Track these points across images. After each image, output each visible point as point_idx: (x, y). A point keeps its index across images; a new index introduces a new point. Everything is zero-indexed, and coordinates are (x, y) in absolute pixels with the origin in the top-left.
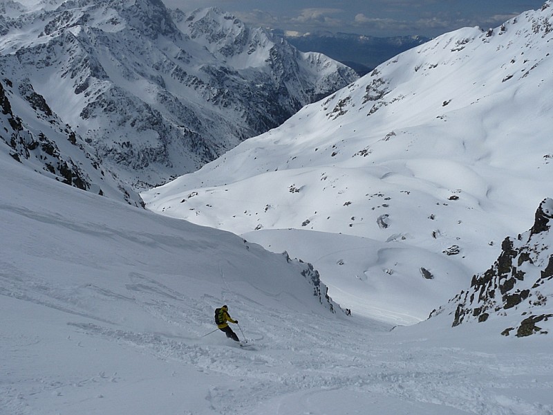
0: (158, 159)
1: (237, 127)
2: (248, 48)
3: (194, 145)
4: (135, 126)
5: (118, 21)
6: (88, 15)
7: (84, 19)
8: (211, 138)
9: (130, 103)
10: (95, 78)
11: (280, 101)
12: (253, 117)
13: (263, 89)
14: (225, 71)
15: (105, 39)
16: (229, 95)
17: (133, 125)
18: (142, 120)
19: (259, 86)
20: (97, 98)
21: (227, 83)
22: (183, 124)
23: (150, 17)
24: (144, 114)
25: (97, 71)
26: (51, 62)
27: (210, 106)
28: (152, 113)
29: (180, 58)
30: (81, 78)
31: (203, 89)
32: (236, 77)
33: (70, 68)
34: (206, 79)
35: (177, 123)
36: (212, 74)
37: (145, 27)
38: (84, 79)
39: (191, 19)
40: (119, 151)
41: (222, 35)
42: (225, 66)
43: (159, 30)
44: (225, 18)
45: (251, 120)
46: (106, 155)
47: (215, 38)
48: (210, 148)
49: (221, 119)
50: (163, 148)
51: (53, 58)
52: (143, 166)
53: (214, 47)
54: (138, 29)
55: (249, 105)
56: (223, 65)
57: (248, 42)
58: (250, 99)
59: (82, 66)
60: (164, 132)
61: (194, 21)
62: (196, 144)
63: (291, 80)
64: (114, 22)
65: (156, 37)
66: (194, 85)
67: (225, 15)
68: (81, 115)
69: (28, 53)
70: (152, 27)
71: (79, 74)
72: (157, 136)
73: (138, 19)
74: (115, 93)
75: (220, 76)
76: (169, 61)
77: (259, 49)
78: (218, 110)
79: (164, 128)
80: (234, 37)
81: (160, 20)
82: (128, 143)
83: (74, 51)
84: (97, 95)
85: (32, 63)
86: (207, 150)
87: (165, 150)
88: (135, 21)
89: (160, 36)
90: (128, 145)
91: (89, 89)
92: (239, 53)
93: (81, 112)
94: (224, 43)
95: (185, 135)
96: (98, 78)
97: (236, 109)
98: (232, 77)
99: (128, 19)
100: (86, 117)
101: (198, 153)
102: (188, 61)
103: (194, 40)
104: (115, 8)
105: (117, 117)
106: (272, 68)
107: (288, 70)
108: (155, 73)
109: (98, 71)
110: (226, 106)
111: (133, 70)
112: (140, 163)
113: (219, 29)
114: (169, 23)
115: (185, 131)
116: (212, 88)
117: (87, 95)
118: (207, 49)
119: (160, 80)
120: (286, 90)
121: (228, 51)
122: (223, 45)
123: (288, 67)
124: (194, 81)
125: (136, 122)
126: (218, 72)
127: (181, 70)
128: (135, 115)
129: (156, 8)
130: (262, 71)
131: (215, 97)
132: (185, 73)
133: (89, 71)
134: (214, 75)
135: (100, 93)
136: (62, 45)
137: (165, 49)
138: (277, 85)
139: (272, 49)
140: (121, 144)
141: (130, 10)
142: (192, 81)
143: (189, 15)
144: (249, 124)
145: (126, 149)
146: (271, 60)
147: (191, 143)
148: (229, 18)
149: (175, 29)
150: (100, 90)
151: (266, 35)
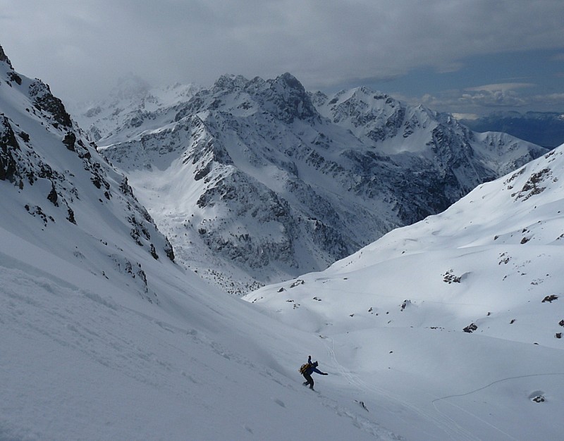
0: (280, 257)
1: (386, 222)
2: (402, 130)
3: (327, 242)
4: (257, 216)
5: (250, 105)
6: (220, 101)
7: (215, 105)
8: (351, 235)
9: (253, 190)
10: (217, 163)
11: (447, 193)
12: (408, 210)
13: (423, 177)
14: (373, 156)
15: (234, 124)
16: (376, 183)
17: (254, 215)
18: (266, 210)
19: (417, 173)
20: (217, 184)
21: (374, 169)
22: (314, 217)
23: (286, 100)
24: (268, 203)
25: (220, 156)
26: (174, 147)
27: (351, 197)
28: (278, 202)
29: (317, 143)
30: (203, 163)
31: (343, 177)
32: (386, 163)
33: (193, 153)
34: (349, 165)
35: (308, 215)
36: (356, 159)
37: (279, 111)
38: (205, 165)
39: (334, 101)
40: (235, 245)
41: (371, 117)
42: (374, 151)
43: (295, 114)
44: (375, 97)
45: (405, 214)
46: (220, 249)
47: (362, 121)
48: (348, 246)
49: (365, 212)
50: (288, 244)
51: (177, 143)
52: (262, 264)
53: (361, 131)
54: (272, 112)
55: (404, 196)
56: (370, 150)
57: (404, 123)
58: (404, 189)
59: (205, 150)
60: (291, 224)
61: (338, 103)
62: (330, 241)
63: (462, 167)
64: (246, 106)
65: (291, 121)
66: (333, 172)
67: (375, 95)
68: (198, 202)
69: (153, 139)
70: (287, 111)
71: (202, 159)
72: (282, 228)
73: (272, 103)
74: (237, 178)
75: (366, 162)
76: (304, 146)
77: (417, 131)
78: (361, 202)
79: (291, 221)
80: (386, 118)
81: (297, 103)
82: (247, 236)
83: (199, 135)
84: (218, 181)
85: (155, 149)
86: (344, 249)
87: (290, 246)
88: (270, 105)
89: (296, 120)
90: (247, 238)
91: (209, 175)
92: (392, 137)
93: (198, 199)
94: (373, 126)
95: (317, 229)
96: (221, 162)
97: (385, 200)
98: (381, 163)
99: (262, 103)
100: (203, 205)
101: (332, 253)
102: (328, 146)
103: (337, 124)
104: (249, 92)
105: (238, 205)
106: (436, 152)
107: (457, 155)
108: (287, 159)
109: (222, 156)
110: (372, 196)
111: (262, 156)
112: (259, 260)
113: (367, 111)
114: (307, 104)
115: (317, 224)
116: (354, 176)
117: (207, 181)
118: (351, 132)
119: (293, 167)
120: (456, 179)
121: (379, 135)
122: (372, 128)
123: (458, 150)
124: (333, 167)
125: (259, 212)
126: (364, 158)
127: (317, 155)
128: (258, 203)
129: (294, 90)
130: (422, 157)
131: (358, 186)
132: (322, 159)
133: (212, 155)
134: (359, 161)
135: (221, 179)
136: (187, 129)
137: (302, 134)
138: (442, 172)
139: (435, 130)
140: (239, 237)
141: (264, 94)
142: (330, 168)
143: (332, 98)
144: (403, 218)
145: (244, 243)
146: (434, 143)
147: (323, 240)
148: (380, 97)
149: (314, 112)
150: (221, 176)
151: (428, 114)
